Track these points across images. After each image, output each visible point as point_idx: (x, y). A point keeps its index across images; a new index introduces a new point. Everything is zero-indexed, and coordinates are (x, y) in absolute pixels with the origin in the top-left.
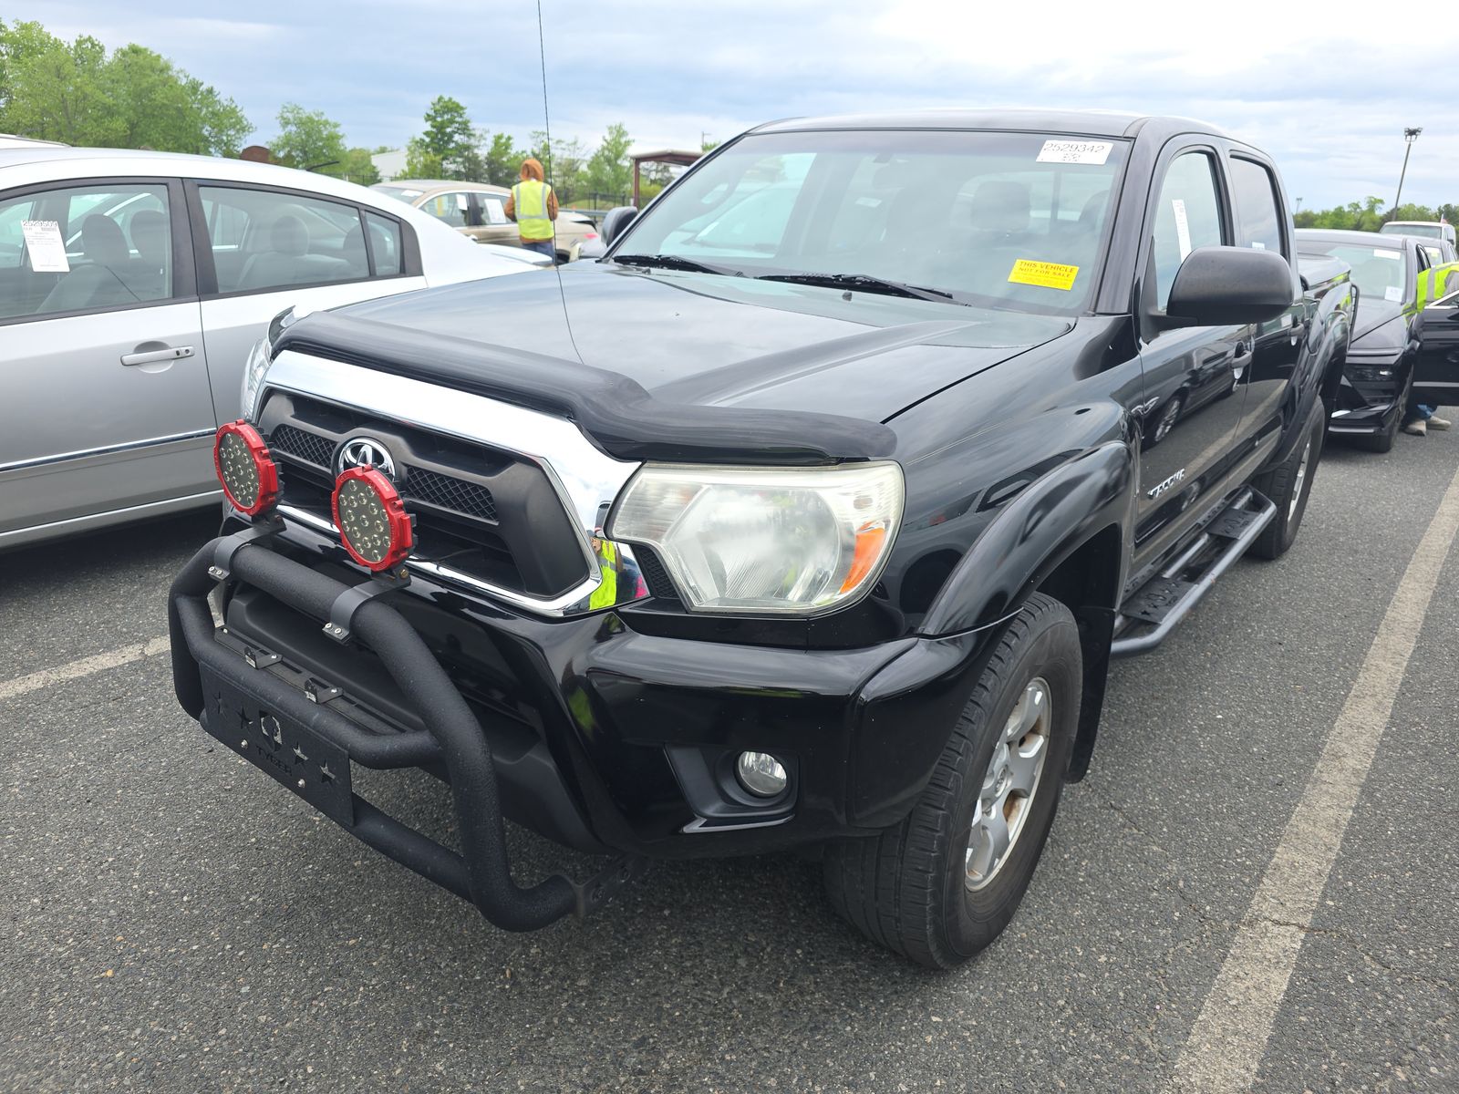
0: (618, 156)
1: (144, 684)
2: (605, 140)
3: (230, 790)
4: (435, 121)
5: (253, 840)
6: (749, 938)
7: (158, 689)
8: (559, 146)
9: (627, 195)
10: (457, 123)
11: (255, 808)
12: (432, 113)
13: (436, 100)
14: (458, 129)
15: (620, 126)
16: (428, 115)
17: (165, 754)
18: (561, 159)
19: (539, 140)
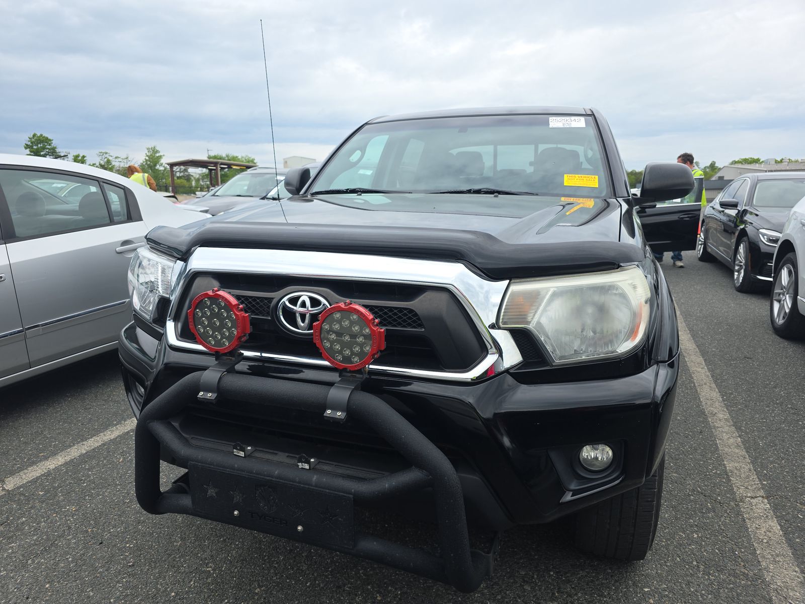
0: (155, 165)
1: (19, 509)
2: (147, 156)
3: (133, 565)
4: (32, 148)
5: (173, 594)
6: (521, 573)
7: (32, 511)
8: (117, 160)
9: (168, 185)
10: (47, 149)
11: (160, 573)
12: (29, 143)
13: (32, 136)
14: (49, 152)
15: (154, 148)
16: (27, 145)
17: (67, 553)
18: (119, 167)
19: (103, 157)
